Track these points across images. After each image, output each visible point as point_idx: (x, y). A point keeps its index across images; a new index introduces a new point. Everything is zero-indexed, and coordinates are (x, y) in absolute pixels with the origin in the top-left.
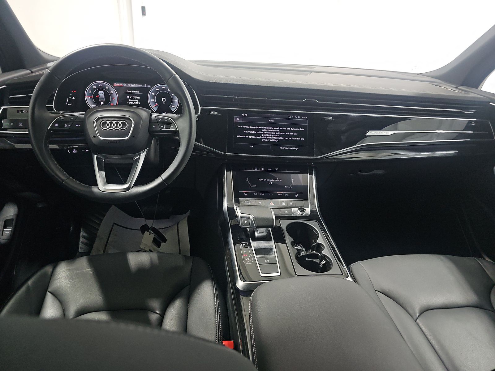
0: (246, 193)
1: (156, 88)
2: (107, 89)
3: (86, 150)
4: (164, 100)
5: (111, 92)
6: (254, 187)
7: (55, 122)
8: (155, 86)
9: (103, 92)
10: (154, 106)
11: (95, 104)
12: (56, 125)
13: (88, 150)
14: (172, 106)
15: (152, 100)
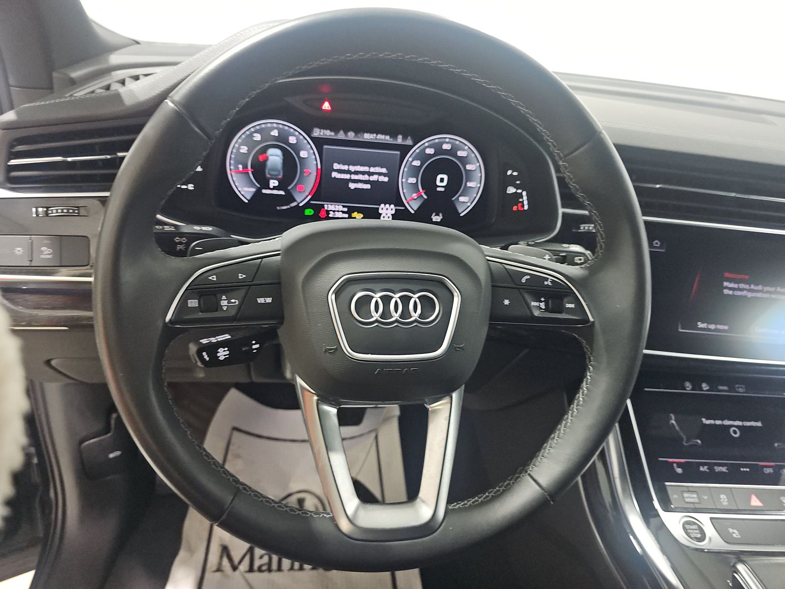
0: (680, 465)
1: (427, 146)
2: (290, 145)
3: (254, 347)
4: (442, 181)
5: (303, 154)
6: (696, 445)
7: (192, 292)
8: (425, 142)
9: (278, 152)
10: (415, 195)
11: (253, 185)
12: (193, 303)
13: (257, 346)
14: (462, 199)
15: (412, 180)
